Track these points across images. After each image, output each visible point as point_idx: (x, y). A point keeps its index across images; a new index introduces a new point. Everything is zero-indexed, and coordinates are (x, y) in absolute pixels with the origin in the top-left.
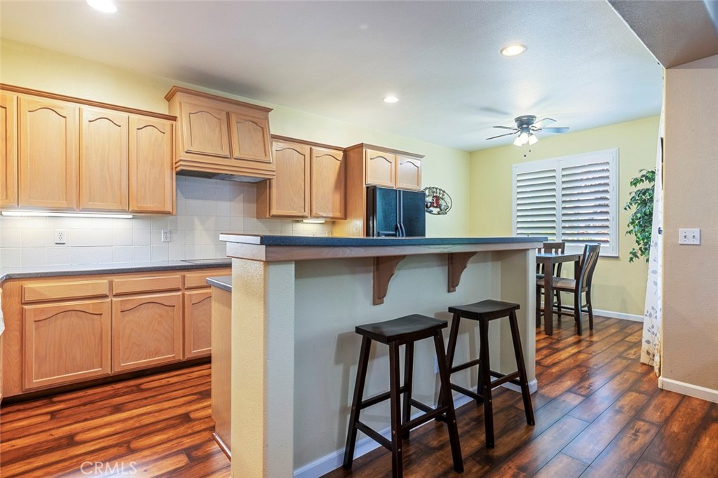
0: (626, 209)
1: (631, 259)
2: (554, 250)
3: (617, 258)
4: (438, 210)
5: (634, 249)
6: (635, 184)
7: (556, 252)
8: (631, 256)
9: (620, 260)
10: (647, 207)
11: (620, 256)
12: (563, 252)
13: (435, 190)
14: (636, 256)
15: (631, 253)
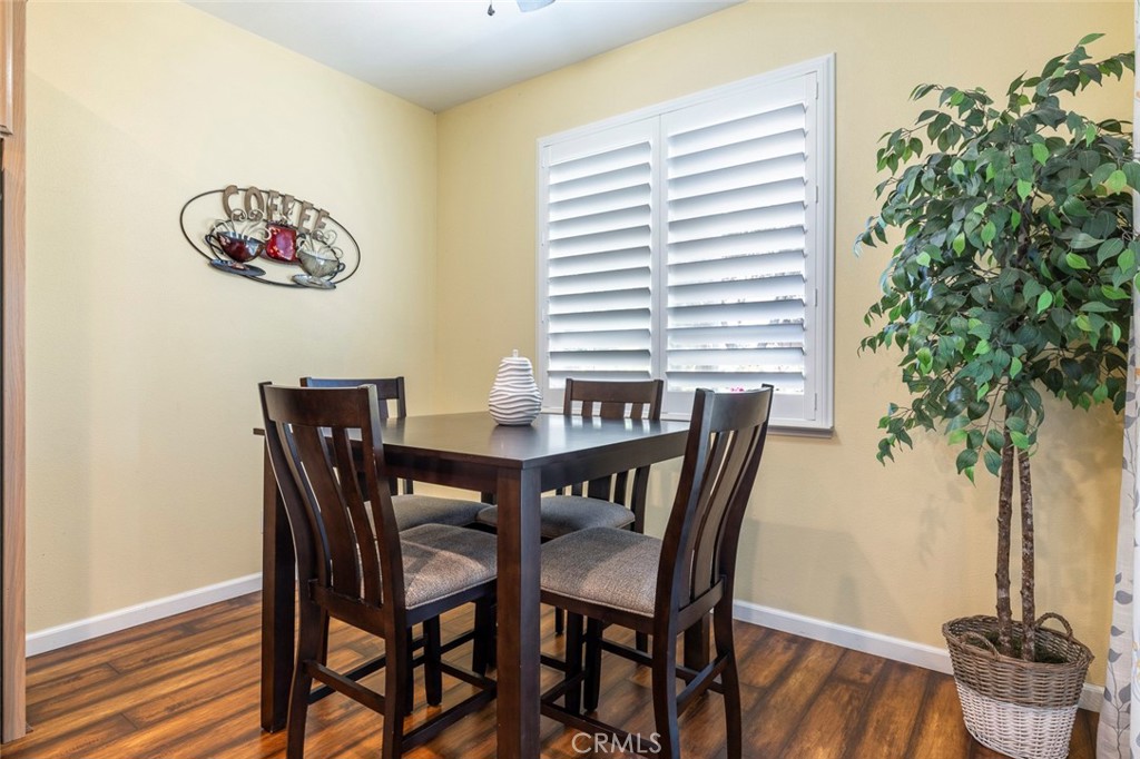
0: (867, 240)
1: (885, 448)
2: (628, 408)
3: (827, 434)
4: (297, 271)
5: (894, 408)
6: (892, 161)
7: (636, 419)
8: (884, 434)
9: (839, 443)
10: (955, 227)
11: (838, 429)
12: (655, 418)
13: (278, 201)
14: (902, 436)
15: (883, 423)
